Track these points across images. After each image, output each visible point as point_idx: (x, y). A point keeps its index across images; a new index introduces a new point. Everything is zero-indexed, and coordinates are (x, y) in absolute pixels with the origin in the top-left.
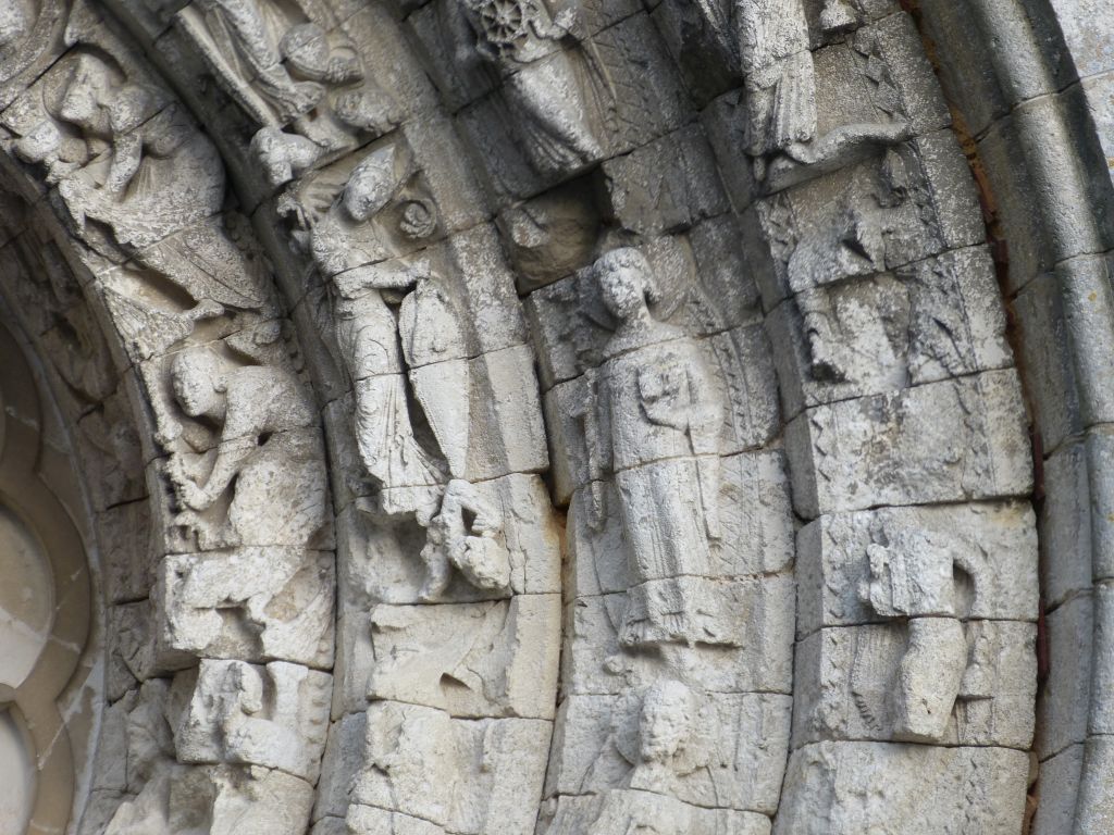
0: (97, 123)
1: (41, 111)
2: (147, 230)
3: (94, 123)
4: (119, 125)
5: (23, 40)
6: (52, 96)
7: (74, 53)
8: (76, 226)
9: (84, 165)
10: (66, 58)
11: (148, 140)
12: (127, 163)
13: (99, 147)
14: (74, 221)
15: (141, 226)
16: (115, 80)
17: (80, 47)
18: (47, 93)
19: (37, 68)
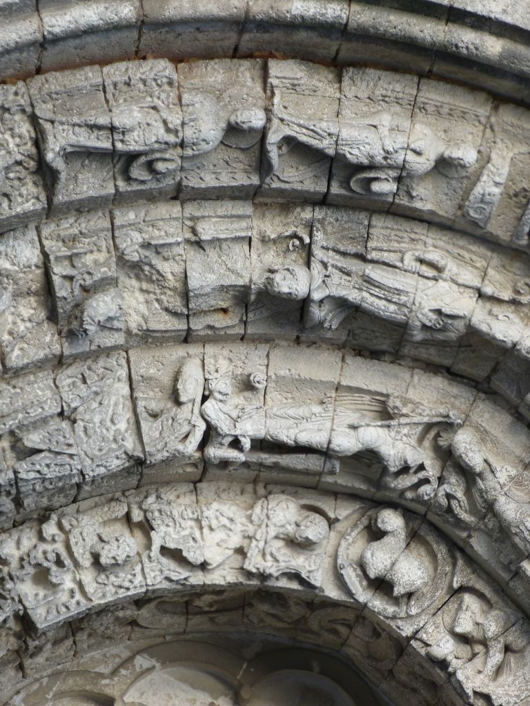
0: (476, 634)
1: (442, 629)
2: (512, 696)
3: (475, 634)
4: (490, 634)
5: (428, 587)
6: (448, 620)
7: (460, 593)
8: (468, 697)
9: (470, 660)
10: (454, 597)
11: (508, 642)
12: (496, 657)
13: (479, 648)
14: (467, 694)
15: (507, 694)
16: (485, 608)
17: (462, 589)
18: (445, 618)
19: (438, 604)
